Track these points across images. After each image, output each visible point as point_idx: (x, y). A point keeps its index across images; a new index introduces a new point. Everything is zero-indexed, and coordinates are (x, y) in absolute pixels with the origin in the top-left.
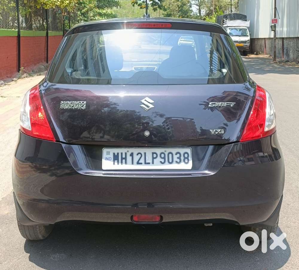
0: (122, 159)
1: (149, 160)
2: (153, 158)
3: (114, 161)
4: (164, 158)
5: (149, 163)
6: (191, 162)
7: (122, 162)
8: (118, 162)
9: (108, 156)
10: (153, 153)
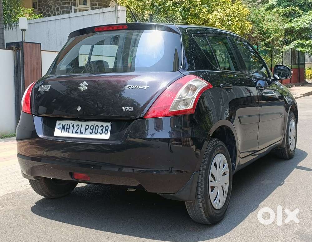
0: (67, 128)
1: (83, 130)
2: (86, 129)
3: (62, 130)
4: (92, 129)
5: (82, 133)
6: (109, 133)
7: (66, 131)
8: (64, 131)
9: (59, 126)
10: (86, 125)
